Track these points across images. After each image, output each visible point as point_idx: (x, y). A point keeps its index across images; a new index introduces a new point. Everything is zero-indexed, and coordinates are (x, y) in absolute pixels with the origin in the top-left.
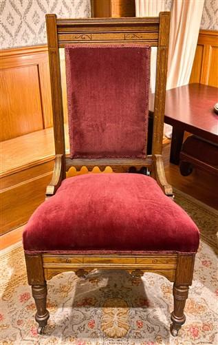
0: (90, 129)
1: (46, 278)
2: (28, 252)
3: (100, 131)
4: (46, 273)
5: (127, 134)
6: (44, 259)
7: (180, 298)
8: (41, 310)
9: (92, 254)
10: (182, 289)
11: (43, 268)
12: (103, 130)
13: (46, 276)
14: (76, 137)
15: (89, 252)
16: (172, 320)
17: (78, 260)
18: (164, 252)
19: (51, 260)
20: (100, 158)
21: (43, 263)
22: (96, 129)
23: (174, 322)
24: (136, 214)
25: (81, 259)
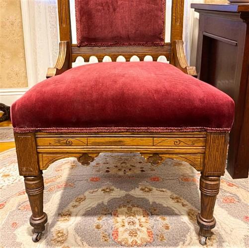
0: (100, 7)
1: (41, 167)
2: (18, 130)
3: (111, 10)
4: (40, 159)
5: (142, 14)
6: (38, 140)
7: (209, 192)
8: (37, 210)
9: (98, 133)
10: (211, 180)
11: (38, 153)
12: (114, 10)
13: (41, 163)
14: (84, 19)
15: (94, 129)
16: (199, 223)
17: (81, 141)
18: (189, 129)
19: (46, 142)
20: (111, 46)
21: (37, 146)
22: (106, 8)
23: (202, 226)
24: (153, 86)
25: (84, 140)
